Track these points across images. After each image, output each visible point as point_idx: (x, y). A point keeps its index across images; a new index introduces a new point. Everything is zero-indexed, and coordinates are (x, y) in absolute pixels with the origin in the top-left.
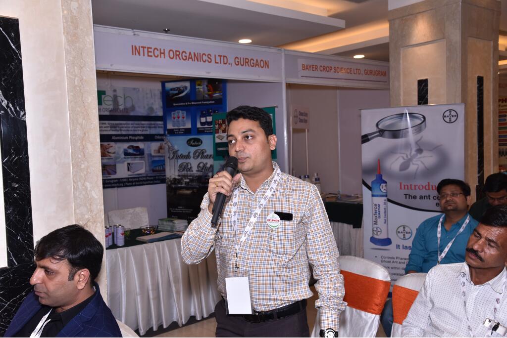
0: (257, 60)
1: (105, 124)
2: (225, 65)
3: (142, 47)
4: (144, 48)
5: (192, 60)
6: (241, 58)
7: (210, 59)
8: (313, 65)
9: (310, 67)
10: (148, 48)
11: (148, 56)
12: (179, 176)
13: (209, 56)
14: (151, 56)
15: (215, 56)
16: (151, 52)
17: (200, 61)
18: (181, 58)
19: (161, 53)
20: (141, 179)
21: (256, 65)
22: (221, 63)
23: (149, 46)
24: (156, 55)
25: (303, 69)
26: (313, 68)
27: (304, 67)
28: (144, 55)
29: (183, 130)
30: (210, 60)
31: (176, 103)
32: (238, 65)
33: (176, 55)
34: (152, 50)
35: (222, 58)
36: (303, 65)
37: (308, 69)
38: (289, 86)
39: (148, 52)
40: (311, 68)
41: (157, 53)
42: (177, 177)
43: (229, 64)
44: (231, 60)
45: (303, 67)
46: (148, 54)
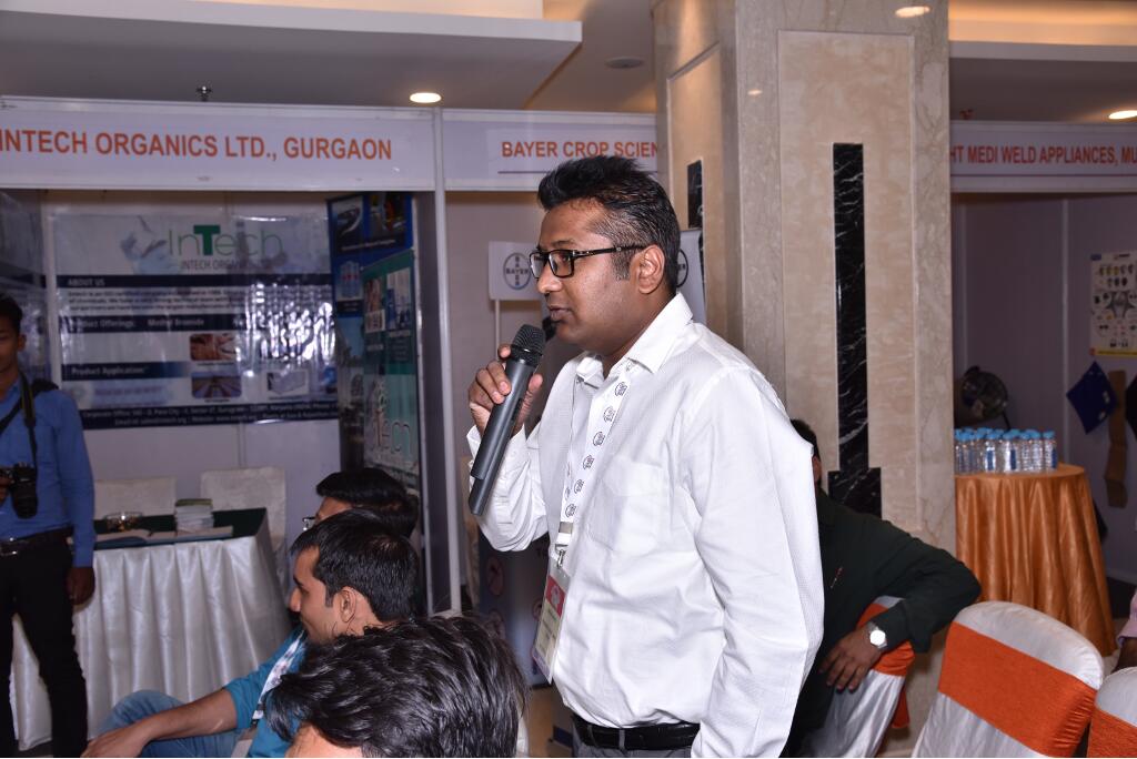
0: (354, 142)
1: (219, 293)
2: (255, 159)
3: (25, 132)
4: (29, 133)
5: (162, 153)
6: (303, 140)
7: (214, 147)
8: (538, 143)
9: (530, 149)
10: (41, 133)
11: (42, 150)
12: (352, 403)
13: (210, 141)
14: (50, 151)
15: (227, 139)
16: (48, 141)
17: (184, 153)
18: (130, 148)
19: (75, 142)
20: (299, 407)
21: (351, 152)
22: (243, 154)
23: (42, 129)
24: (63, 147)
25: (504, 155)
26: (538, 149)
27: (510, 149)
28: (30, 149)
29: (355, 304)
30: (211, 150)
31: (347, 245)
32: (296, 155)
33: (117, 144)
34: (52, 137)
35: (248, 144)
36: (504, 144)
37: (522, 152)
38: (454, 198)
39: (42, 141)
40: (534, 148)
41: (63, 142)
42: (350, 407)
43: (268, 155)
44: (274, 144)
45: (504, 149)
46: (41, 146)
